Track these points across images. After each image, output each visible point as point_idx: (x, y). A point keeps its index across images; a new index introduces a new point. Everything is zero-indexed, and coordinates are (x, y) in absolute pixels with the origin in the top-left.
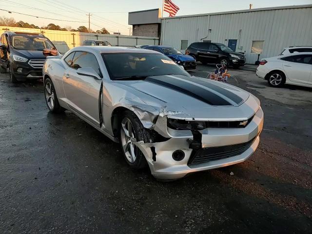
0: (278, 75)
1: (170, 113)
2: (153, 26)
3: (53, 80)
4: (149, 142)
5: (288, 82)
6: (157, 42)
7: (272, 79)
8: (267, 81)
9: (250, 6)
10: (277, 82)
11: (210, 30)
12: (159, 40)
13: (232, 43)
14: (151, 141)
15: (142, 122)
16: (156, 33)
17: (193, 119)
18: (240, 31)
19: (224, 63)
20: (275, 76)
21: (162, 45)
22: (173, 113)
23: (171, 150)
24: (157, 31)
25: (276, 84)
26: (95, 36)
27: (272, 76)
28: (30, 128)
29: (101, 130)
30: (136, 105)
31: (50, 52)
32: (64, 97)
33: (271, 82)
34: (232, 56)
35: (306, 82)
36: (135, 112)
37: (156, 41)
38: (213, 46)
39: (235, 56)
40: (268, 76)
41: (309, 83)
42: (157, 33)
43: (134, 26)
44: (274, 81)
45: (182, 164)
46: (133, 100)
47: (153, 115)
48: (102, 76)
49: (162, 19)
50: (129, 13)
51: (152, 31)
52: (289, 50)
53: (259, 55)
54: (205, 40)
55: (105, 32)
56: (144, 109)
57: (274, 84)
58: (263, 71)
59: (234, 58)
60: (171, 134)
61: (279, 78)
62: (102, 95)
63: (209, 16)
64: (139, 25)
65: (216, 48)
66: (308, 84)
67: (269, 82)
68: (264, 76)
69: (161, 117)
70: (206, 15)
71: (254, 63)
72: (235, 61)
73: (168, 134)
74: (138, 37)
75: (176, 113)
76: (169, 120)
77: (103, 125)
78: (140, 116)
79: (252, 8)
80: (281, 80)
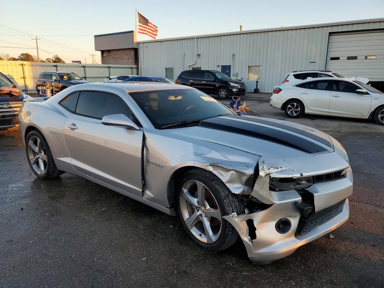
0: (295, 104)
1: (272, 170)
2: (128, 52)
3: (45, 132)
4: (244, 213)
5: (307, 111)
6: (135, 71)
7: (290, 108)
8: (284, 112)
9: (241, 27)
10: (296, 112)
11: (199, 55)
12: (137, 68)
13: (226, 69)
14: (246, 211)
15: (228, 185)
16: (132, 60)
17: (302, 175)
18: (234, 55)
19: (223, 93)
20: (293, 105)
21: (141, 74)
22: (276, 170)
23: (273, 220)
24: (133, 57)
25: (295, 115)
26: (54, 66)
27: (289, 106)
28: (22, 209)
29: (144, 200)
30: (214, 162)
31: (11, 91)
32: (66, 156)
33: (289, 113)
34: (232, 84)
35: (327, 110)
36: (215, 172)
37: (133, 69)
38: (207, 74)
39: (235, 85)
40: (285, 106)
41: (330, 111)
42: (134, 61)
43: (103, 52)
44: (292, 111)
45: (289, 236)
46: (208, 156)
47: (244, 174)
48: (139, 125)
49: (138, 43)
50: (95, 36)
51: (127, 57)
52: (294, 75)
53: (257, 82)
54: (194, 67)
55: (58, 60)
56: (230, 168)
57: (293, 114)
58: (278, 100)
59: (234, 87)
60: (275, 198)
61: (297, 107)
62: (145, 151)
63: (196, 39)
64: (109, 51)
65: (212, 76)
66: (328, 112)
67: (286, 113)
68: (280, 106)
69: (262, 177)
70: (192, 38)
71: (253, 91)
72: (235, 90)
73: (271, 199)
74: (111, 65)
75: (280, 169)
76: (272, 180)
77: (148, 192)
78: (224, 177)
79: (243, 30)
80: (299, 109)
